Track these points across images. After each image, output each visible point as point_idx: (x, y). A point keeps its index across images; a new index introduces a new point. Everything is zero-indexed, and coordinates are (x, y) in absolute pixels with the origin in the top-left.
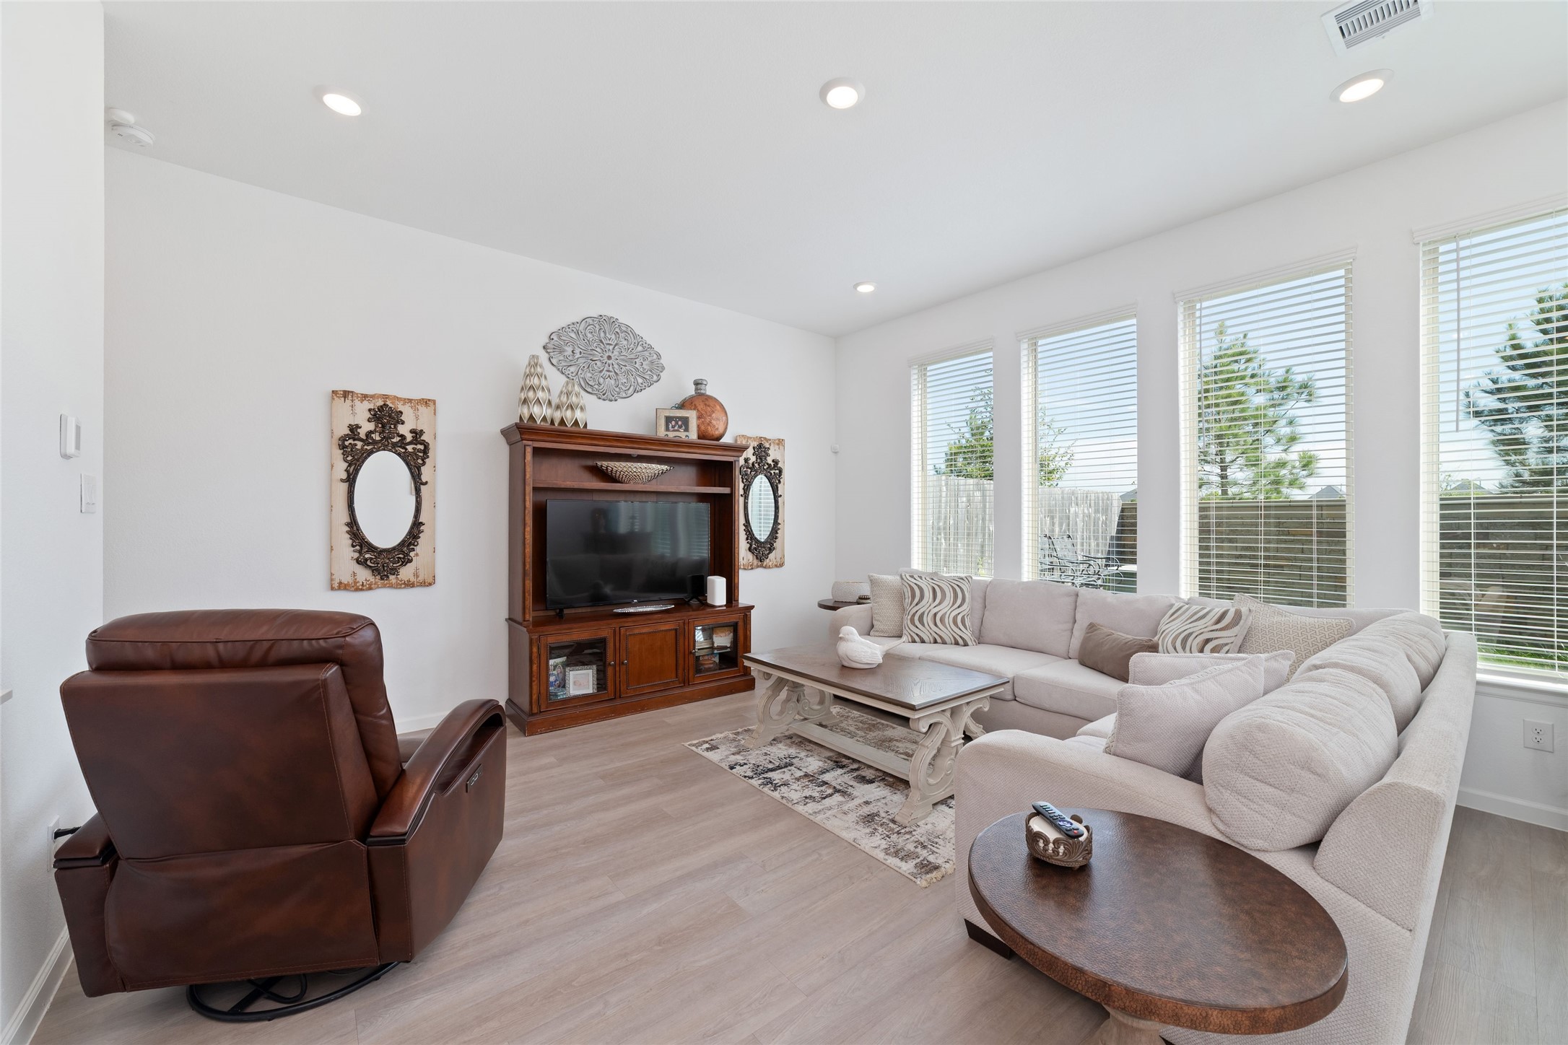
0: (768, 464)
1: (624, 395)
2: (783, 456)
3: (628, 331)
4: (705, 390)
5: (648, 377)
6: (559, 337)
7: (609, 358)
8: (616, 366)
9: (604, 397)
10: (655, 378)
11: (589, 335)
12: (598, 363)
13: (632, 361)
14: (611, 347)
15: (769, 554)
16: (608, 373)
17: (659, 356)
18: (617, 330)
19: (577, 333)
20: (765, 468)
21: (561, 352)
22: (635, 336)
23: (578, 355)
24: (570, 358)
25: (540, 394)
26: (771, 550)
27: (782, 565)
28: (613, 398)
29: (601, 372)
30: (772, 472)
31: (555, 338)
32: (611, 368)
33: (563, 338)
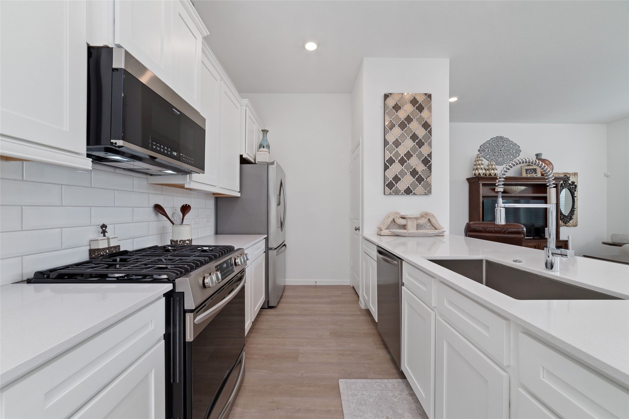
0: (569, 184)
1: (506, 163)
2: (577, 180)
3: (507, 140)
4: (541, 157)
5: (515, 155)
6: (483, 146)
7: (501, 150)
8: (503, 153)
9: (499, 164)
10: (518, 155)
11: (493, 144)
12: (497, 153)
13: (509, 150)
14: (501, 147)
15: (570, 220)
16: (500, 156)
17: (519, 147)
18: (503, 140)
19: (489, 144)
20: (568, 185)
21: (484, 151)
22: (510, 141)
23: (490, 151)
24: (487, 153)
25: (482, 166)
26: (571, 219)
27: (576, 226)
28: (502, 164)
29: (498, 156)
30: (571, 187)
31: (482, 147)
32: (501, 154)
33: (485, 146)
